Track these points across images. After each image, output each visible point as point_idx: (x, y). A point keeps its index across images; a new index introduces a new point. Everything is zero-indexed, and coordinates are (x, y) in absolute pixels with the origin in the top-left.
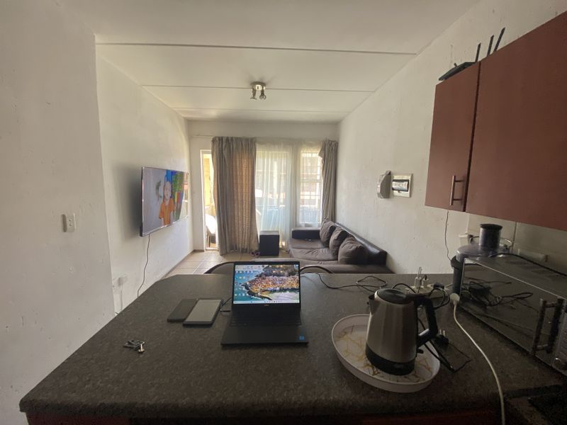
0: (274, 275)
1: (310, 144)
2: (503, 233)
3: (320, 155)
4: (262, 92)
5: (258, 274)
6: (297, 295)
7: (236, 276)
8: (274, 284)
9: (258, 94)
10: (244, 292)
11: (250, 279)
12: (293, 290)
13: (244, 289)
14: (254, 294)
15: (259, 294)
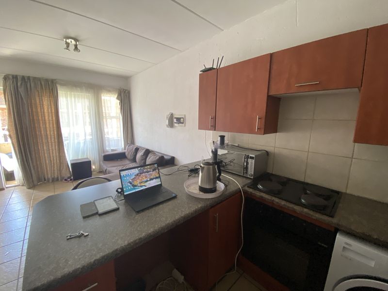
0: (145, 172)
1: (109, 89)
2: (226, 139)
3: (118, 98)
4: (76, 46)
5: (135, 174)
6: (159, 180)
7: (123, 179)
8: (146, 177)
9: (72, 47)
10: (129, 186)
11: (132, 178)
12: (156, 178)
13: (129, 184)
14: (136, 186)
15: (139, 185)
